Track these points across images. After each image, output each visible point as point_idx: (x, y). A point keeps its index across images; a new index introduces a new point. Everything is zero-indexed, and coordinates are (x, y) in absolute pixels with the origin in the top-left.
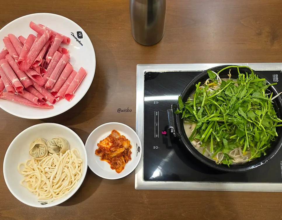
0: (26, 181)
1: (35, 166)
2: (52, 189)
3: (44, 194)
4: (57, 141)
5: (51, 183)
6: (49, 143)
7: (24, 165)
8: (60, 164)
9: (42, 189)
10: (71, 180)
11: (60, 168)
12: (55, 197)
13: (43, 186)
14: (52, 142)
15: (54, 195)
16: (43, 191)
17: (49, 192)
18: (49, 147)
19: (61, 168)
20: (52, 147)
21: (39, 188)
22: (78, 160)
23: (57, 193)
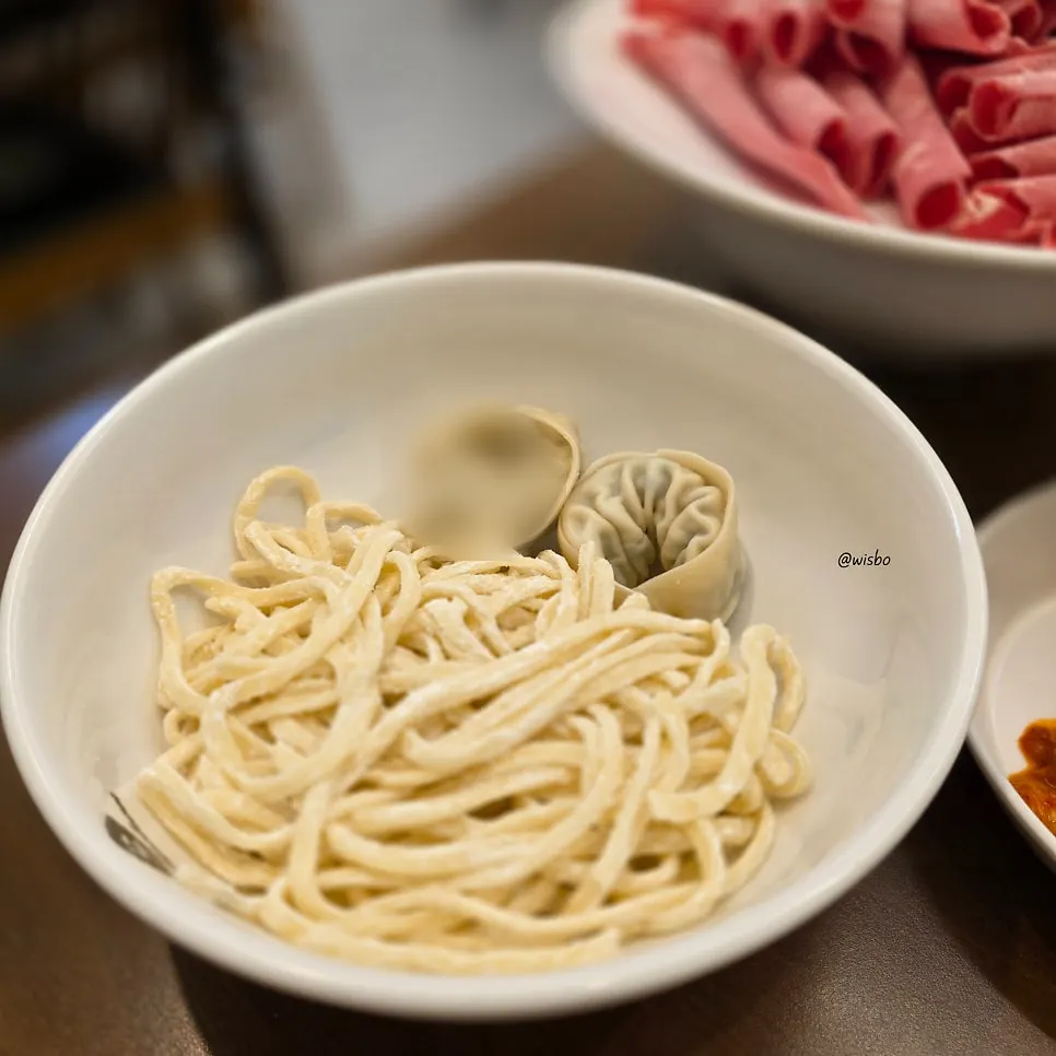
0: (211, 603)
1: (378, 542)
2: (334, 797)
3: (235, 785)
4: (687, 488)
5: (377, 740)
6: (619, 472)
7: (305, 507)
8: (577, 650)
9: (251, 737)
10: (575, 871)
11: (556, 675)
12: (290, 899)
13: (291, 725)
14: (639, 473)
15: (302, 873)
16: (246, 757)
17: (287, 808)
18: (591, 500)
19: (577, 678)
20: (613, 507)
21: (239, 709)
22: (771, 735)
23: (337, 878)
